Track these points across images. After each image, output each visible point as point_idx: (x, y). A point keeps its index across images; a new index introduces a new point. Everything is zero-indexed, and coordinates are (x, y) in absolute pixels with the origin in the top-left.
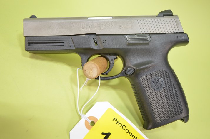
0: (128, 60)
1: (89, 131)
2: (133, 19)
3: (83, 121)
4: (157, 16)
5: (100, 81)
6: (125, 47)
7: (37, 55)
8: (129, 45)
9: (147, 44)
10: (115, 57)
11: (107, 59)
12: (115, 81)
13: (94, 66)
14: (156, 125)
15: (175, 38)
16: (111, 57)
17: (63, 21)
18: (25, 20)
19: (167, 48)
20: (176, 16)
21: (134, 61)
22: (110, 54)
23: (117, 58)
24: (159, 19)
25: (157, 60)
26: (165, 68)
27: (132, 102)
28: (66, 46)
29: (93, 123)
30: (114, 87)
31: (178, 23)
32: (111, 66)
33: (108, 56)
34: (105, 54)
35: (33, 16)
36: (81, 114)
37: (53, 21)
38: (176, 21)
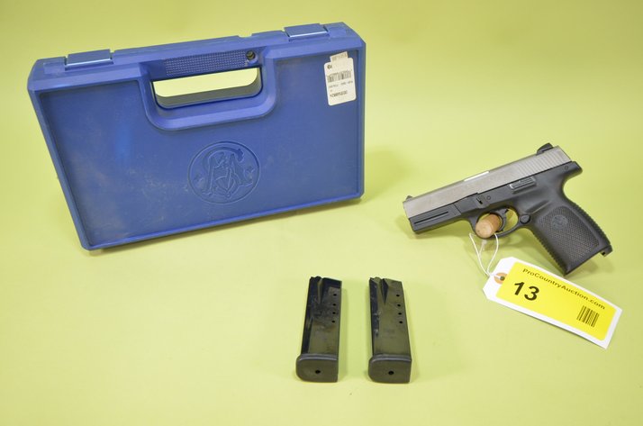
0: (519, 208)
1: (500, 285)
2: (511, 166)
3: (492, 278)
4: (537, 154)
5: (498, 241)
6: (512, 196)
7: (422, 235)
8: (515, 193)
9: (534, 186)
10: (504, 210)
11: (497, 215)
12: (516, 238)
13: (485, 223)
14: (575, 266)
15: (563, 170)
16: (500, 212)
17: (440, 192)
18: (404, 202)
19: (559, 183)
20: (557, 147)
21: (526, 206)
22: (499, 209)
23: (507, 211)
24: (539, 157)
25: (552, 198)
26: (564, 204)
27: (538, 250)
28: (451, 216)
29: (503, 279)
30: (517, 246)
31: (562, 153)
32: (504, 221)
33: (497, 212)
34: (492, 210)
35: (409, 197)
36: (488, 273)
37: (432, 195)
38: (559, 153)
